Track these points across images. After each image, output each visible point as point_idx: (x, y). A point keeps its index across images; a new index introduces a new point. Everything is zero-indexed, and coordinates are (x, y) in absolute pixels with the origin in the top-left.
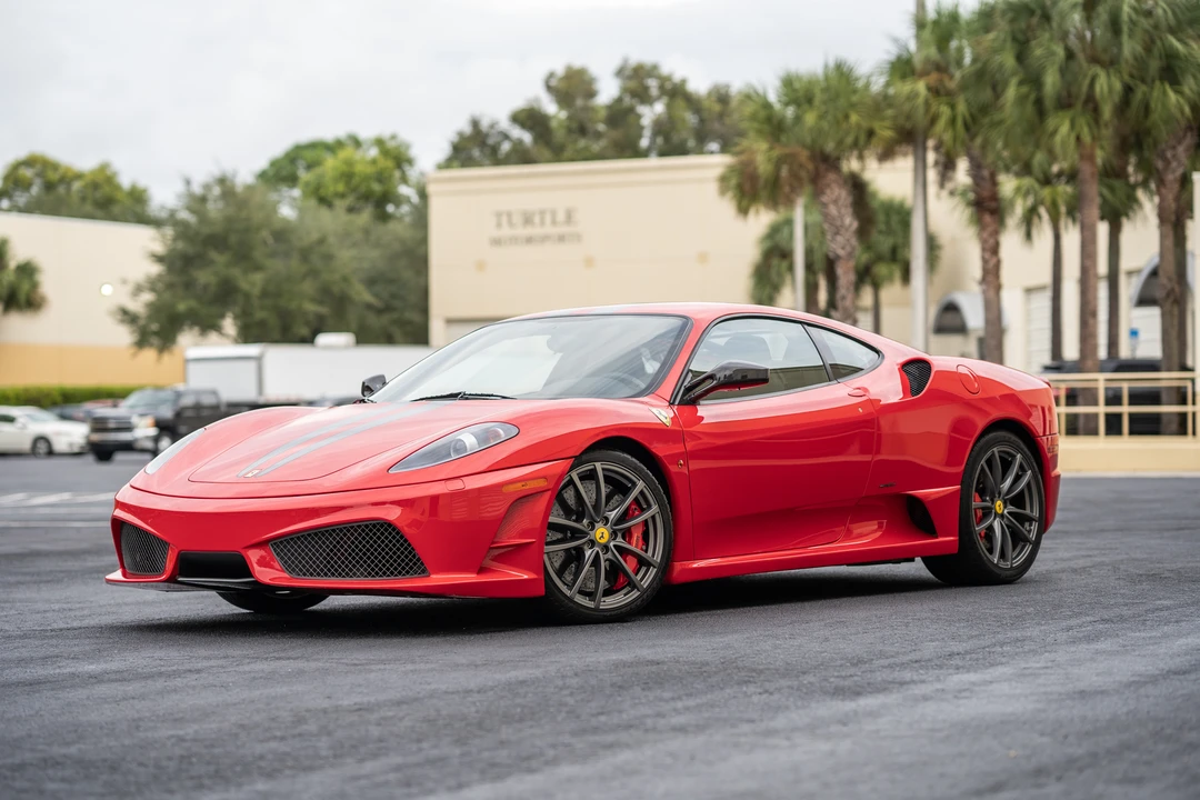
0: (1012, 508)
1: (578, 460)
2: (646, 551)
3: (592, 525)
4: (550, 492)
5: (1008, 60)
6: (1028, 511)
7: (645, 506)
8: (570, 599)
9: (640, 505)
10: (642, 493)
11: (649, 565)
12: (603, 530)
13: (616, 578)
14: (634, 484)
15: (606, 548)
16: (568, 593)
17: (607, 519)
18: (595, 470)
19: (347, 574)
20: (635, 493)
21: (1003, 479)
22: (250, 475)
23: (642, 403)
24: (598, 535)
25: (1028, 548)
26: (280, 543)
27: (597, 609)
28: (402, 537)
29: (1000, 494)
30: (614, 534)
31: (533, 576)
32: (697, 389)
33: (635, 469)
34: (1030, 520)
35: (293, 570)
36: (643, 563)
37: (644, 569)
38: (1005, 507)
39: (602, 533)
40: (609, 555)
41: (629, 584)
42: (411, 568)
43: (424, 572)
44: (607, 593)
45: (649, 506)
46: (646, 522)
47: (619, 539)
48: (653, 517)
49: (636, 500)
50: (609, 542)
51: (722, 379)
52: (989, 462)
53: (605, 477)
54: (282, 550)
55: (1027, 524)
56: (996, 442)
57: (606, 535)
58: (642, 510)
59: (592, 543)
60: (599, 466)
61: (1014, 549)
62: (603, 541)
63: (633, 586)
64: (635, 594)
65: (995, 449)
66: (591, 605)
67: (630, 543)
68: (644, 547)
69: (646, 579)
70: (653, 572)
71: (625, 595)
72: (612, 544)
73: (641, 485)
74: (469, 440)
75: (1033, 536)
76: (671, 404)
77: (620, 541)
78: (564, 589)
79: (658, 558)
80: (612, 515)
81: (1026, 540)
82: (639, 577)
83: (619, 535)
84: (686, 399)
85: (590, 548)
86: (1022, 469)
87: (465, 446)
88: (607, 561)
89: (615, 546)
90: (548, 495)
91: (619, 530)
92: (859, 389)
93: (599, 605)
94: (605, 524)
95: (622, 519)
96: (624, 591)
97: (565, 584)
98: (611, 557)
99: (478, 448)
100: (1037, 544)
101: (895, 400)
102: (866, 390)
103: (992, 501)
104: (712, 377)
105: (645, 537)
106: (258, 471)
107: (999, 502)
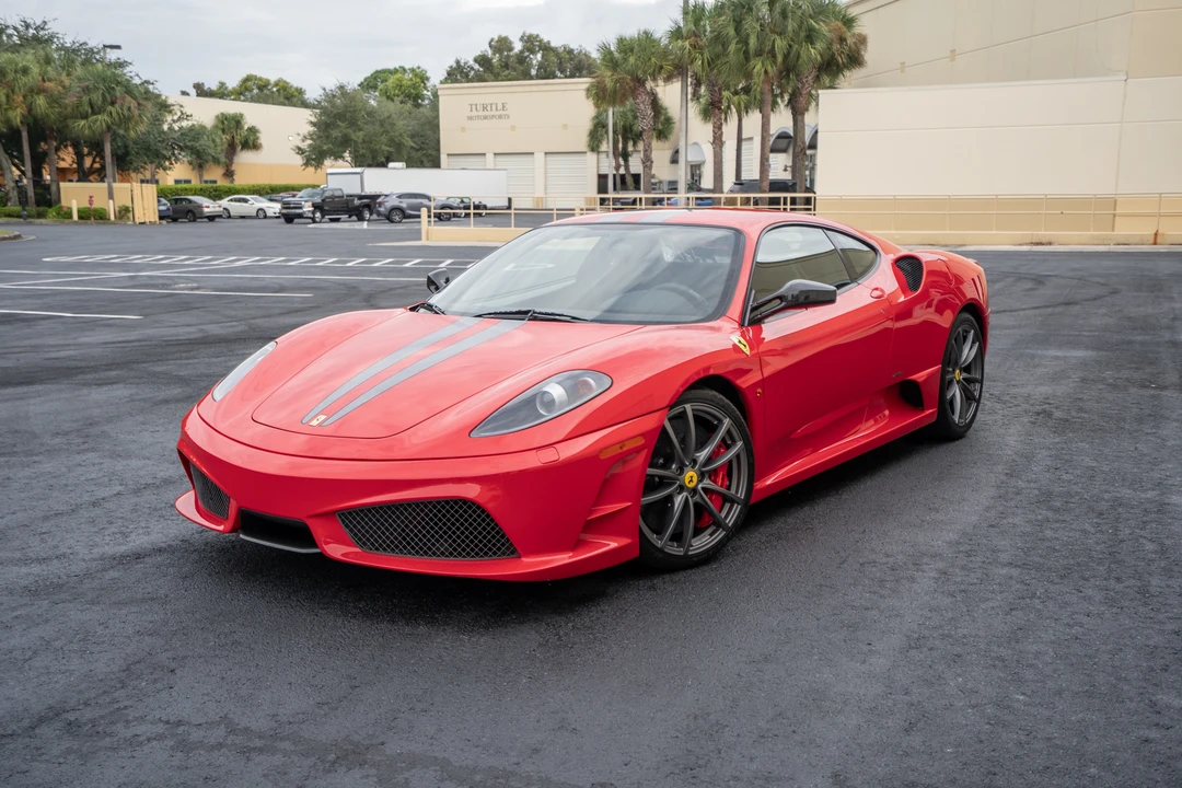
0: (965, 375)
1: (671, 406)
2: (729, 488)
3: (681, 469)
4: (646, 451)
5: (732, 32)
6: (974, 376)
7: (729, 442)
8: (661, 550)
9: (725, 445)
10: (728, 431)
11: (732, 501)
12: (691, 473)
13: (703, 517)
14: (720, 421)
15: (694, 491)
16: (659, 544)
17: (694, 462)
18: (685, 412)
19: (426, 553)
20: (722, 432)
21: (963, 351)
22: (315, 423)
23: (712, 329)
24: (687, 479)
25: (974, 405)
26: (349, 515)
27: (686, 556)
28: (488, 516)
29: (959, 364)
30: (702, 476)
31: (625, 541)
32: (763, 309)
33: (722, 408)
34: (975, 381)
35: (364, 544)
36: (726, 499)
37: (727, 506)
38: (961, 374)
39: (690, 477)
40: (697, 498)
41: (714, 523)
42: (499, 549)
43: (513, 552)
44: (698, 532)
45: (734, 442)
46: (730, 461)
47: (707, 481)
48: (738, 456)
49: (723, 440)
50: (697, 485)
51: (790, 298)
52: (956, 339)
53: (694, 415)
54: (351, 522)
55: (973, 385)
56: (961, 324)
57: (695, 479)
58: (728, 447)
59: (682, 488)
60: (688, 407)
61: (967, 407)
62: (692, 485)
63: (719, 524)
64: (720, 534)
65: (960, 329)
66: (681, 552)
67: (715, 482)
68: (728, 483)
69: (731, 516)
70: (737, 509)
71: (711, 535)
72: (700, 486)
73: (727, 422)
74: (556, 391)
76: (741, 325)
77: (707, 483)
78: (653, 537)
79: (741, 495)
80: (703, 455)
81: (975, 400)
82: (723, 515)
83: (707, 476)
84: (753, 319)
85: (679, 493)
86: (973, 343)
87: (553, 400)
88: (696, 504)
89: (703, 489)
90: (644, 453)
91: (707, 471)
92: (876, 289)
93: (688, 550)
94: (693, 467)
95: (710, 460)
96: (709, 531)
97: (654, 531)
98: (699, 500)
99: (569, 403)
100: (978, 401)
101: (902, 299)
102: (882, 291)
103: (954, 370)
104: (781, 298)
105: (729, 475)
106: (322, 417)
107: (958, 371)
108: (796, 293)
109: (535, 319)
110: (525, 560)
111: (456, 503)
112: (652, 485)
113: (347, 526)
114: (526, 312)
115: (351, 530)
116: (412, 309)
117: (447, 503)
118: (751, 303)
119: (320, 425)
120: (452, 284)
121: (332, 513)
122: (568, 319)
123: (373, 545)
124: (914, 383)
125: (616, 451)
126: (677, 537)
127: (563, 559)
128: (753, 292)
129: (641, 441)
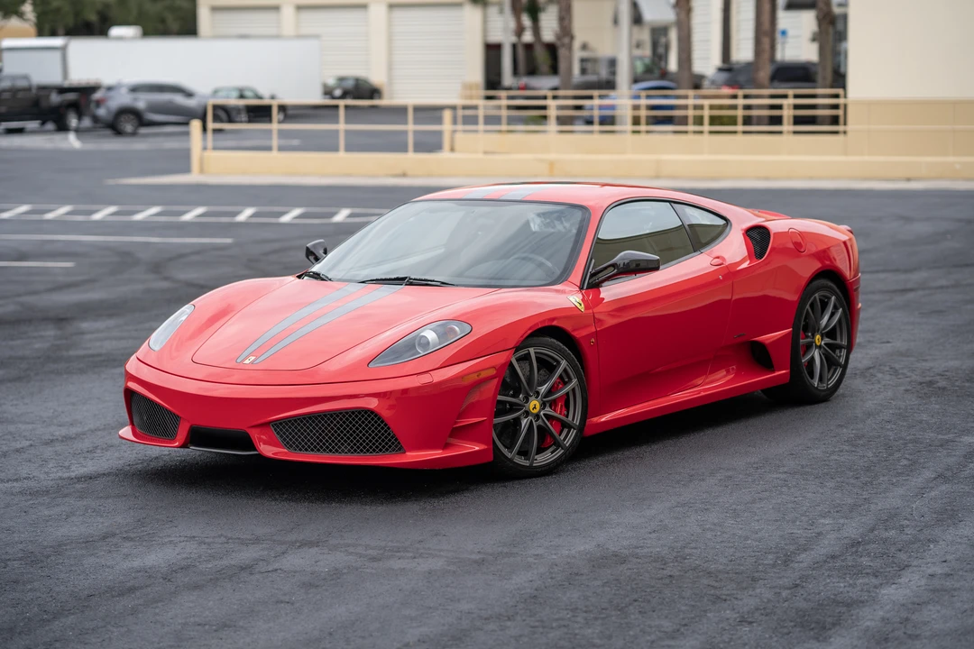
0: (827, 340)
1: (517, 349)
2: (567, 416)
3: (527, 399)
6: (838, 341)
7: (566, 380)
8: (511, 460)
9: (564, 380)
10: (565, 370)
11: (570, 427)
12: (535, 402)
13: (545, 439)
14: (559, 363)
15: (537, 416)
16: (509, 455)
17: (538, 393)
18: (529, 354)
19: (337, 451)
20: (560, 371)
21: (822, 318)
22: (247, 362)
23: (557, 291)
24: (531, 407)
25: (839, 371)
26: (279, 424)
27: (531, 466)
28: (382, 422)
29: (819, 329)
30: (543, 405)
31: (483, 447)
32: (600, 275)
33: (560, 352)
34: (840, 347)
35: (291, 446)
36: (564, 425)
37: (565, 431)
38: (822, 339)
39: (534, 405)
40: (540, 422)
41: (554, 444)
42: (390, 446)
43: (400, 449)
44: (540, 450)
45: (570, 380)
46: (567, 394)
47: (548, 409)
48: (573, 390)
49: (561, 377)
50: (540, 412)
51: (622, 266)
52: (812, 306)
53: (537, 358)
54: (281, 430)
55: (838, 351)
56: (818, 289)
57: (538, 407)
58: (565, 384)
59: (527, 413)
60: (532, 350)
61: (829, 372)
62: (535, 411)
63: (558, 445)
64: (560, 452)
65: (816, 295)
66: (527, 463)
67: (555, 410)
68: (566, 413)
69: (568, 438)
70: (573, 433)
71: (552, 453)
72: (542, 413)
73: (564, 363)
74: (430, 335)
75: (842, 361)
76: (581, 288)
77: (548, 410)
78: (505, 451)
79: (577, 422)
80: (543, 389)
81: (838, 364)
82: (562, 437)
83: (548, 405)
84: (592, 283)
85: (526, 417)
86: (836, 308)
87: (428, 343)
88: (539, 427)
89: (544, 414)
90: (496, 381)
91: (548, 401)
92: (718, 257)
93: (532, 463)
94: (537, 397)
95: (550, 392)
96: (551, 449)
97: (506, 447)
98: (541, 424)
99: (440, 344)
100: (845, 367)
101: (745, 265)
102: (724, 259)
103: (813, 336)
104: (614, 265)
105: (567, 406)
106: (253, 358)
107: (818, 337)
108: (626, 262)
109: (411, 284)
110: (408, 453)
111: (359, 413)
112: (502, 409)
113: (278, 433)
114: (403, 279)
115: (281, 436)
116: (299, 277)
117: (353, 413)
118: (590, 270)
119: (252, 363)
120: (330, 256)
121: (267, 424)
122: (439, 284)
123: (298, 447)
124: (761, 345)
125: (474, 377)
126: (524, 453)
127: (436, 454)
128: (593, 261)
129: (492, 372)
